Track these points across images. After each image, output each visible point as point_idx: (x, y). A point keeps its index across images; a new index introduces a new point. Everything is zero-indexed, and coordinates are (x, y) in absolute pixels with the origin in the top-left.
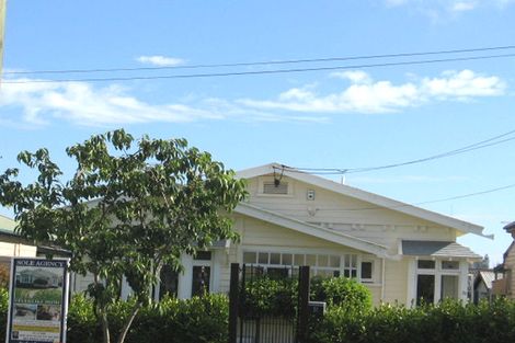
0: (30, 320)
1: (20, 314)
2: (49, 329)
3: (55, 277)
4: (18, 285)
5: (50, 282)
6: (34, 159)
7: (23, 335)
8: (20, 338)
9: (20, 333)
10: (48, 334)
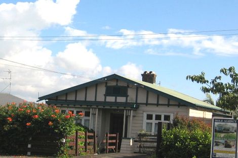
0: (221, 148)
1: (217, 145)
2: (230, 152)
3: (233, 128)
4: (216, 131)
5: (231, 130)
6: (228, 72)
7: (218, 155)
8: (217, 156)
9: (217, 154)
10: (230, 154)
